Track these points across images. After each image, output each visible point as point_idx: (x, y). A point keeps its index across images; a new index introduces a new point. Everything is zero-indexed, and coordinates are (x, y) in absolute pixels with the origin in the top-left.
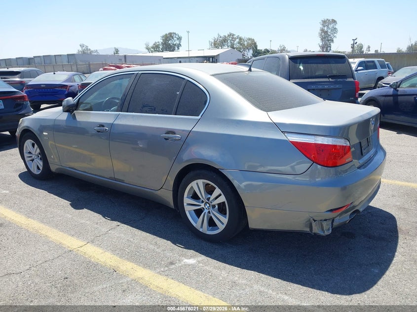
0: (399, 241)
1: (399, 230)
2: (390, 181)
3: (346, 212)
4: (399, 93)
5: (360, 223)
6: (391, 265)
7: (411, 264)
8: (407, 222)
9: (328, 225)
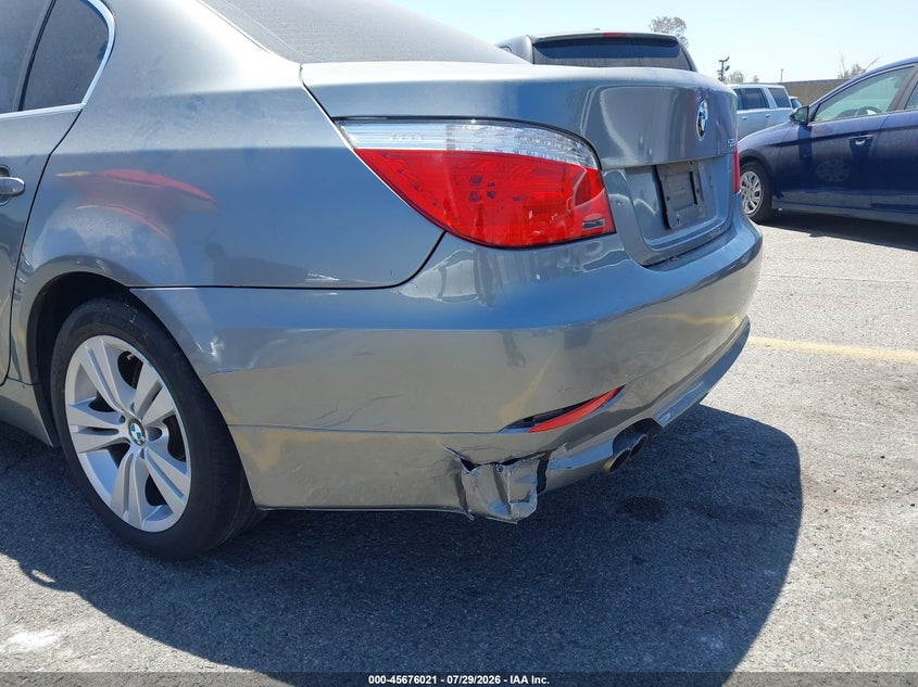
0: (805, 519)
1: (804, 483)
2: (788, 343)
3: (595, 427)
4: (813, 135)
5: (687, 467)
6: (772, 617)
7: (842, 608)
8: (831, 456)
9: (521, 480)
